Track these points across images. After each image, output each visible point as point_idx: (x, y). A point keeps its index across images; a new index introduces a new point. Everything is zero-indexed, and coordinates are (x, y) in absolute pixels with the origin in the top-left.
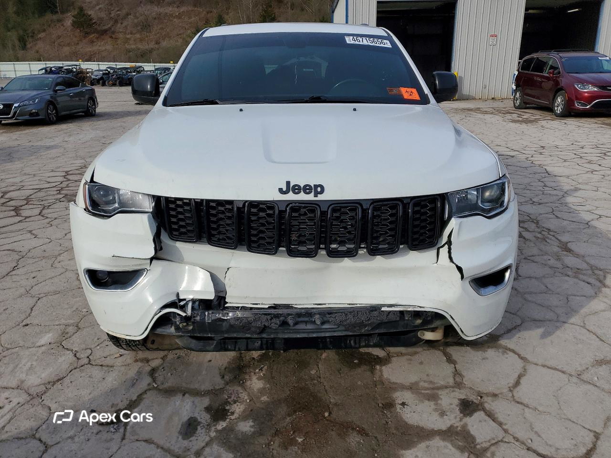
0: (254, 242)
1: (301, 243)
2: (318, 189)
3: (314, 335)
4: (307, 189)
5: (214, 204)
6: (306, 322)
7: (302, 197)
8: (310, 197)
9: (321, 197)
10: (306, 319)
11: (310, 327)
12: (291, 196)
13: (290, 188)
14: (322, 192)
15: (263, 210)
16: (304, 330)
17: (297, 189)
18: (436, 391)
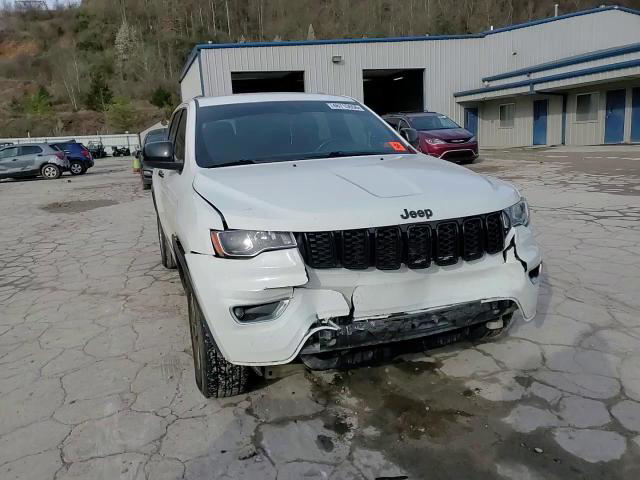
0: (382, 261)
1: (418, 257)
2: (428, 213)
3: (431, 334)
4: (421, 213)
5: (348, 234)
6: (426, 323)
7: (419, 220)
8: (424, 219)
9: (432, 219)
10: (426, 320)
11: (429, 326)
12: (411, 220)
13: (408, 214)
14: (431, 215)
15: (388, 234)
16: (426, 330)
17: (413, 214)
18: (494, 376)
